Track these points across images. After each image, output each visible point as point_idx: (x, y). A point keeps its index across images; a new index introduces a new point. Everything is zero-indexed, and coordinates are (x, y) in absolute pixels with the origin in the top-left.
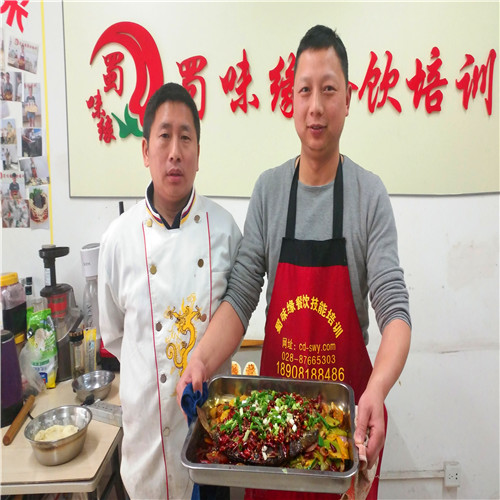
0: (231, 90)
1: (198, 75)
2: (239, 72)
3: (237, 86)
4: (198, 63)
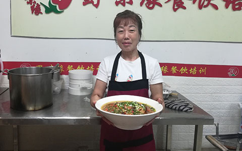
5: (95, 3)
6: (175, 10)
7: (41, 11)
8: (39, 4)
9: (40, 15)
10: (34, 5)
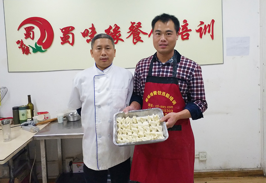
0: (87, 36)
1: (70, 32)
2: (90, 31)
3: (90, 35)
4: (70, 28)
5: (71, 42)
6: (135, 43)
7: (30, 52)
8: (29, 46)
9: (29, 54)
10: (24, 48)
